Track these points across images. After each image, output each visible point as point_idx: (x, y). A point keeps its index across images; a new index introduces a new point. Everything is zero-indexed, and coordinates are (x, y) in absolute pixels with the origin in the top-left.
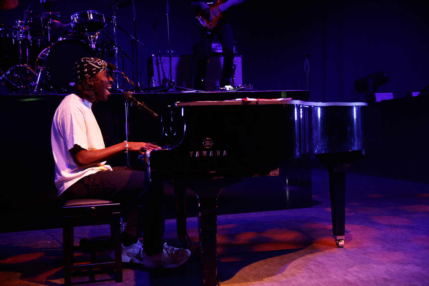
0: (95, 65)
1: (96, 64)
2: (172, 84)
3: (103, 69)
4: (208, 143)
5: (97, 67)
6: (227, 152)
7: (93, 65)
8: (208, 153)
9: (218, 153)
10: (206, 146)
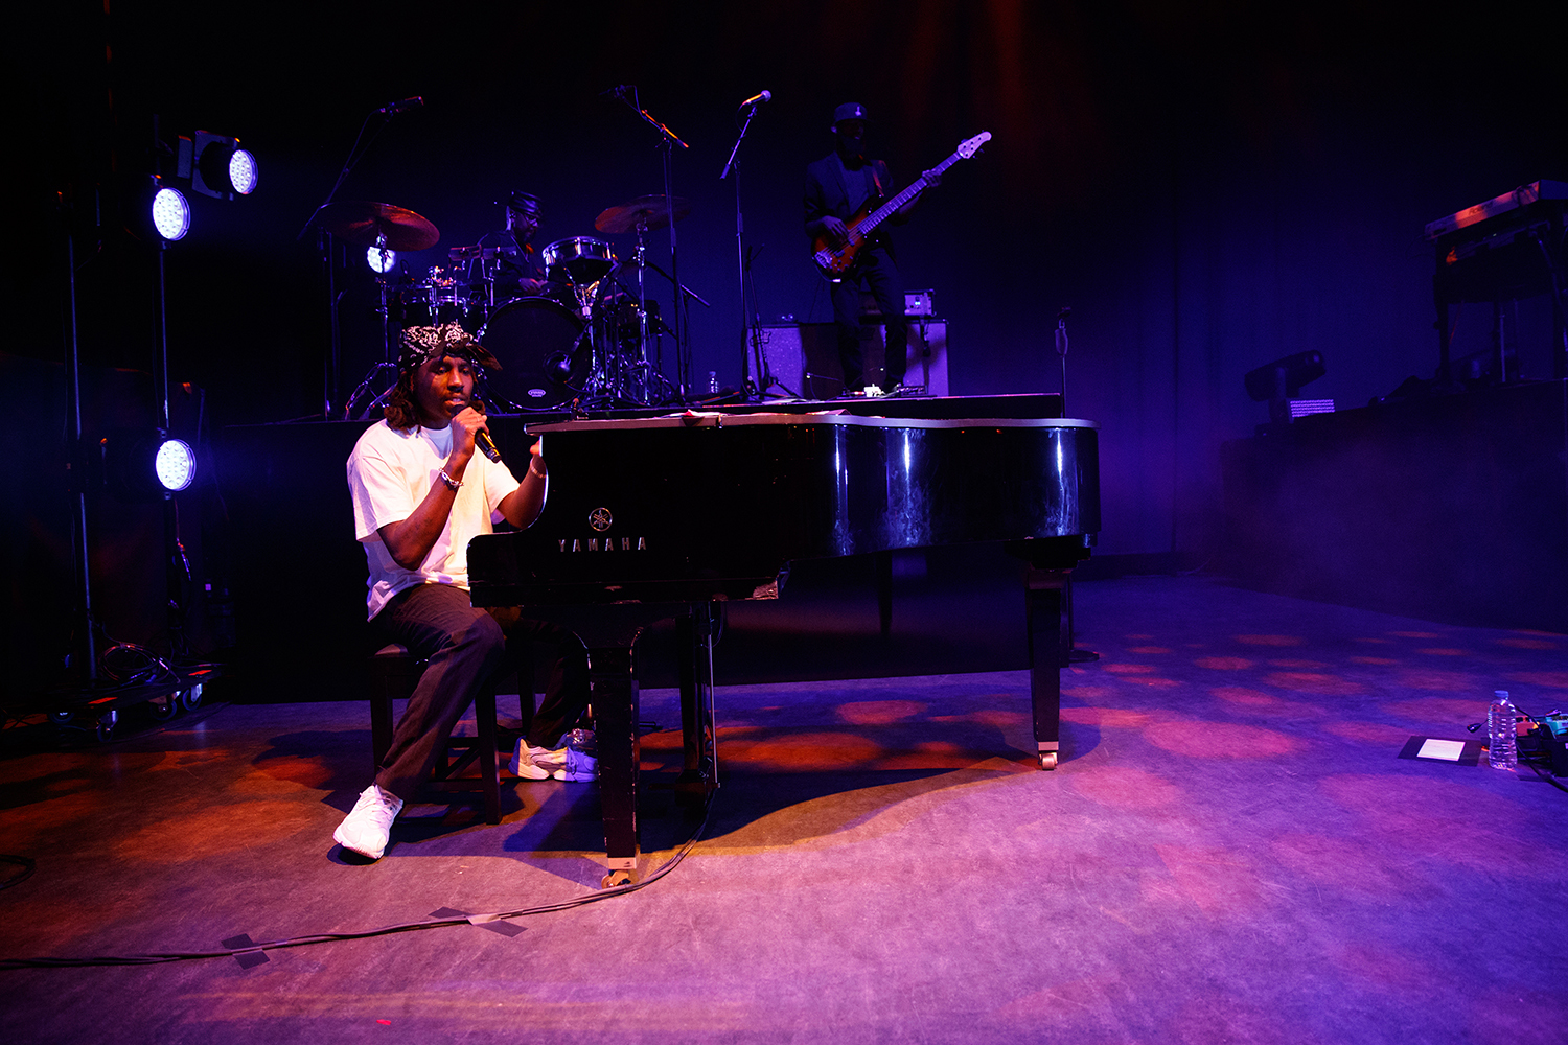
0: (413, 348)
2: (749, 387)
4: (600, 519)
5: (419, 351)
6: (646, 541)
7: (410, 346)
8: (602, 544)
9: (626, 543)
10: (597, 526)
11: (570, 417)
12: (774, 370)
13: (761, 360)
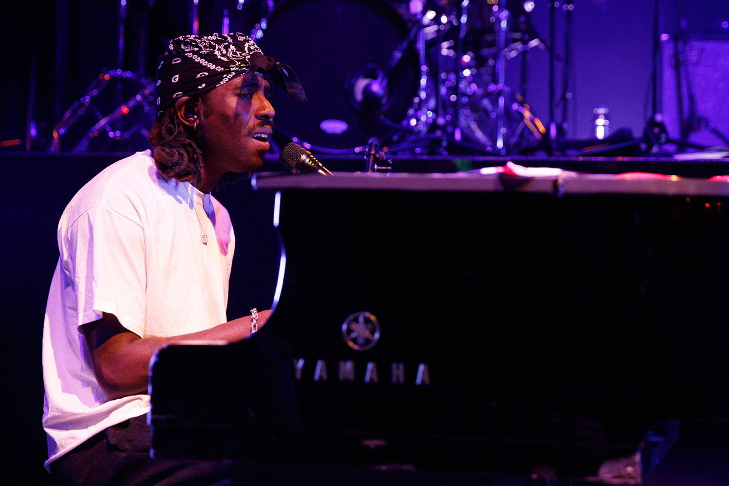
0: (204, 62)
1: (211, 57)
2: (656, 130)
3: (234, 73)
4: (360, 330)
5: (212, 67)
6: (430, 371)
7: (198, 59)
8: (360, 370)
9: (398, 372)
10: (355, 341)
11: (361, 165)
12: (705, 107)
13: (684, 90)
